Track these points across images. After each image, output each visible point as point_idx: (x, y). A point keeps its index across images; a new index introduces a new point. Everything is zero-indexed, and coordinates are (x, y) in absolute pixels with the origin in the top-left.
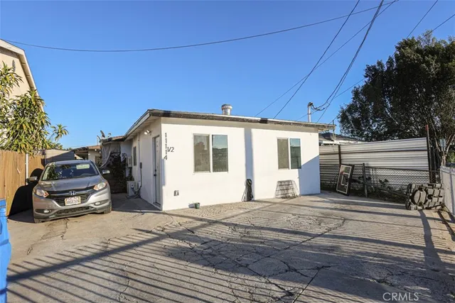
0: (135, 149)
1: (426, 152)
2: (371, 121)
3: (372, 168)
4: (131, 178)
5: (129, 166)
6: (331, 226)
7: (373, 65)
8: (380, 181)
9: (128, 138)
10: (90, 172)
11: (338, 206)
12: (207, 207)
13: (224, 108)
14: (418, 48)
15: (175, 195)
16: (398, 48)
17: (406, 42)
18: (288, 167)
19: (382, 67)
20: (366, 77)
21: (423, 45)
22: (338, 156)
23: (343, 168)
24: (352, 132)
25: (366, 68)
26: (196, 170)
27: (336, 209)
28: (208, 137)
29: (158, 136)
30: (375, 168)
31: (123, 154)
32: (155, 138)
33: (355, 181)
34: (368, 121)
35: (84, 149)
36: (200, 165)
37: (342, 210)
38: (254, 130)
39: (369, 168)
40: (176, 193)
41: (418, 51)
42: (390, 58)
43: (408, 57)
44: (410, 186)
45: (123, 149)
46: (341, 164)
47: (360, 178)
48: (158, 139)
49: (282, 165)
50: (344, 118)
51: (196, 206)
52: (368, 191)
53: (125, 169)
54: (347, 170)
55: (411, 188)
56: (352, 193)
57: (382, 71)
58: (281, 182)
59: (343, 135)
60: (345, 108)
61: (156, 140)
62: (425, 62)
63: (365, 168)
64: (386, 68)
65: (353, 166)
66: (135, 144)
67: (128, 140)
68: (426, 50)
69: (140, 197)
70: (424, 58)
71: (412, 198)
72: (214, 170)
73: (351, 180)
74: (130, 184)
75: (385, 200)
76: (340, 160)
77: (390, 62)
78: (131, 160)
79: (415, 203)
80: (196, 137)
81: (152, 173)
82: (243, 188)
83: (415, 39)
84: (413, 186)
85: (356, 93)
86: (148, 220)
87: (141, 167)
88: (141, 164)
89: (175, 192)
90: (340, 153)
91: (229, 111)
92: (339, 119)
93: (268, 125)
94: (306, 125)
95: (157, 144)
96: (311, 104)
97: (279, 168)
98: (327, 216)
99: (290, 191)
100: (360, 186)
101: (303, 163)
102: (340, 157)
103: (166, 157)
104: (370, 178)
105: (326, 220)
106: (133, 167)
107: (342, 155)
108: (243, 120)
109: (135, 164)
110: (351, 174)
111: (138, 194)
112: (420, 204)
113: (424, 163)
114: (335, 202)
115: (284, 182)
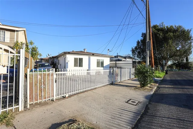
0: (59, 60)
10: (48, 66)
13: (84, 50)
14: (157, 29)
17: (154, 26)
18: (100, 67)
20: (142, 37)
25: (142, 33)
26: (75, 66)
28: (78, 58)
31: (55, 61)
38: (91, 57)
45: (55, 60)
49: (98, 66)
60: (134, 48)
61: (65, 59)
67: (57, 57)
72: (79, 67)
76: (116, 65)
80: (75, 58)
81: (64, 67)
87: (61, 65)
92: (131, 52)
96: (109, 50)
101: (104, 65)
103: (67, 63)
106: (58, 65)
109: (59, 64)
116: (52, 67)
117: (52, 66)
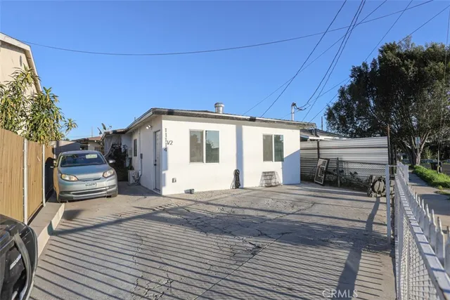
0: (135, 141)
1: (387, 149)
2: (355, 119)
3: (344, 162)
4: (132, 168)
5: (129, 157)
6: (302, 208)
7: (359, 66)
8: (351, 173)
9: (129, 131)
11: (312, 193)
12: (200, 193)
13: (217, 105)
14: (398, 53)
15: (173, 182)
16: (381, 52)
17: (388, 46)
18: (272, 160)
19: (367, 68)
20: (352, 77)
21: (403, 50)
22: (317, 151)
23: (320, 162)
24: (338, 129)
25: (352, 68)
26: (192, 161)
27: (309, 195)
28: (202, 132)
29: (159, 131)
30: (347, 162)
31: (124, 146)
32: (156, 132)
33: (330, 173)
34: (352, 119)
35: (85, 140)
36: (195, 156)
37: (315, 196)
38: (244, 127)
39: (342, 161)
40: (174, 181)
41: (399, 55)
42: (374, 60)
43: (390, 60)
44: (371, 177)
45: (124, 141)
46: (319, 157)
47: (334, 170)
48: (158, 133)
49: (267, 157)
50: (330, 116)
51: (191, 192)
52: (341, 182)
53: (125, 159)
54: (324, 164)
55: (372, 179)
56: (327, 183)
57: (367, 72)
58: (265, 173)
59: (330, 131)
60: (332, 106)
61: (157, 135)
62: (404, 65)
63: (339, 162)
64: (370, 69)
65: (329, 160)
66: (136, 137)
67: (129, 133)
68: (405, 54)
69: (140, 184)
70: (403, 62)
71: (373, 187)
73: (327, 172)
74: (131, 173)
75: (354, 190)
76: (319, 154)
77: (374, 64)
78: (131, 151)
79: (375, 192)
80: (191, 132)
81: (152, 162)
82: (232, 177)
83: (396, 43)
84: (374, 177)
85: (342, 92)
86: (151, 202)
87: (141, 157)
88: (141, 155)
89: (173, 179)
90: (318, 148)
91: (221, 109)
92: (326, 116)
93: (256, 122)
94: (289, 124)
95: (158, 137)
96: (294, 105)
97: (264, 160)
98: (300, 201)
99: (273, 181)
100: (334, 178)
101: (285, 155)
102: (318, 152)
103: (166, 149)
104: (342, 171)
105: (299, 204)
106: (133, 157)
107: (320, 150)
108: (232, 118)
109: (135, 155)
110: (327, 167)
111: (138, 182)
112: (379, 192)
113: (385, 158)
114: (311, 191)
115: (268, 173)
116: (111, 165)
117: (111, 162)
